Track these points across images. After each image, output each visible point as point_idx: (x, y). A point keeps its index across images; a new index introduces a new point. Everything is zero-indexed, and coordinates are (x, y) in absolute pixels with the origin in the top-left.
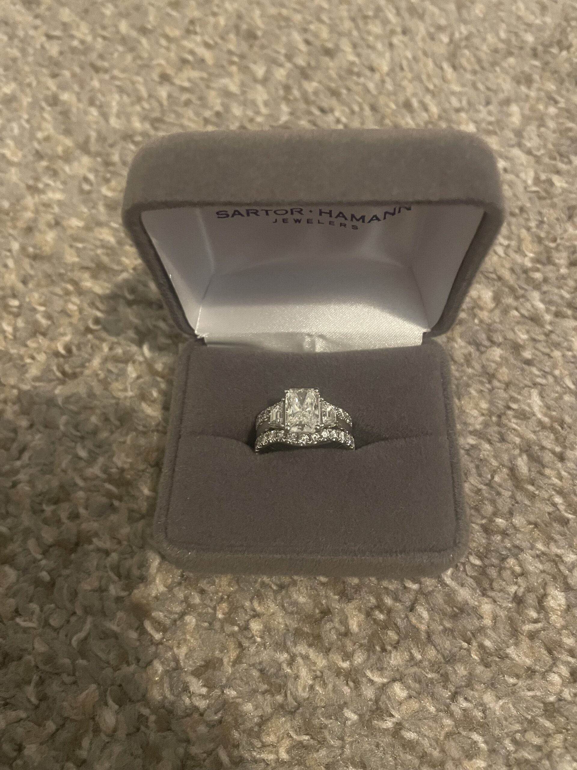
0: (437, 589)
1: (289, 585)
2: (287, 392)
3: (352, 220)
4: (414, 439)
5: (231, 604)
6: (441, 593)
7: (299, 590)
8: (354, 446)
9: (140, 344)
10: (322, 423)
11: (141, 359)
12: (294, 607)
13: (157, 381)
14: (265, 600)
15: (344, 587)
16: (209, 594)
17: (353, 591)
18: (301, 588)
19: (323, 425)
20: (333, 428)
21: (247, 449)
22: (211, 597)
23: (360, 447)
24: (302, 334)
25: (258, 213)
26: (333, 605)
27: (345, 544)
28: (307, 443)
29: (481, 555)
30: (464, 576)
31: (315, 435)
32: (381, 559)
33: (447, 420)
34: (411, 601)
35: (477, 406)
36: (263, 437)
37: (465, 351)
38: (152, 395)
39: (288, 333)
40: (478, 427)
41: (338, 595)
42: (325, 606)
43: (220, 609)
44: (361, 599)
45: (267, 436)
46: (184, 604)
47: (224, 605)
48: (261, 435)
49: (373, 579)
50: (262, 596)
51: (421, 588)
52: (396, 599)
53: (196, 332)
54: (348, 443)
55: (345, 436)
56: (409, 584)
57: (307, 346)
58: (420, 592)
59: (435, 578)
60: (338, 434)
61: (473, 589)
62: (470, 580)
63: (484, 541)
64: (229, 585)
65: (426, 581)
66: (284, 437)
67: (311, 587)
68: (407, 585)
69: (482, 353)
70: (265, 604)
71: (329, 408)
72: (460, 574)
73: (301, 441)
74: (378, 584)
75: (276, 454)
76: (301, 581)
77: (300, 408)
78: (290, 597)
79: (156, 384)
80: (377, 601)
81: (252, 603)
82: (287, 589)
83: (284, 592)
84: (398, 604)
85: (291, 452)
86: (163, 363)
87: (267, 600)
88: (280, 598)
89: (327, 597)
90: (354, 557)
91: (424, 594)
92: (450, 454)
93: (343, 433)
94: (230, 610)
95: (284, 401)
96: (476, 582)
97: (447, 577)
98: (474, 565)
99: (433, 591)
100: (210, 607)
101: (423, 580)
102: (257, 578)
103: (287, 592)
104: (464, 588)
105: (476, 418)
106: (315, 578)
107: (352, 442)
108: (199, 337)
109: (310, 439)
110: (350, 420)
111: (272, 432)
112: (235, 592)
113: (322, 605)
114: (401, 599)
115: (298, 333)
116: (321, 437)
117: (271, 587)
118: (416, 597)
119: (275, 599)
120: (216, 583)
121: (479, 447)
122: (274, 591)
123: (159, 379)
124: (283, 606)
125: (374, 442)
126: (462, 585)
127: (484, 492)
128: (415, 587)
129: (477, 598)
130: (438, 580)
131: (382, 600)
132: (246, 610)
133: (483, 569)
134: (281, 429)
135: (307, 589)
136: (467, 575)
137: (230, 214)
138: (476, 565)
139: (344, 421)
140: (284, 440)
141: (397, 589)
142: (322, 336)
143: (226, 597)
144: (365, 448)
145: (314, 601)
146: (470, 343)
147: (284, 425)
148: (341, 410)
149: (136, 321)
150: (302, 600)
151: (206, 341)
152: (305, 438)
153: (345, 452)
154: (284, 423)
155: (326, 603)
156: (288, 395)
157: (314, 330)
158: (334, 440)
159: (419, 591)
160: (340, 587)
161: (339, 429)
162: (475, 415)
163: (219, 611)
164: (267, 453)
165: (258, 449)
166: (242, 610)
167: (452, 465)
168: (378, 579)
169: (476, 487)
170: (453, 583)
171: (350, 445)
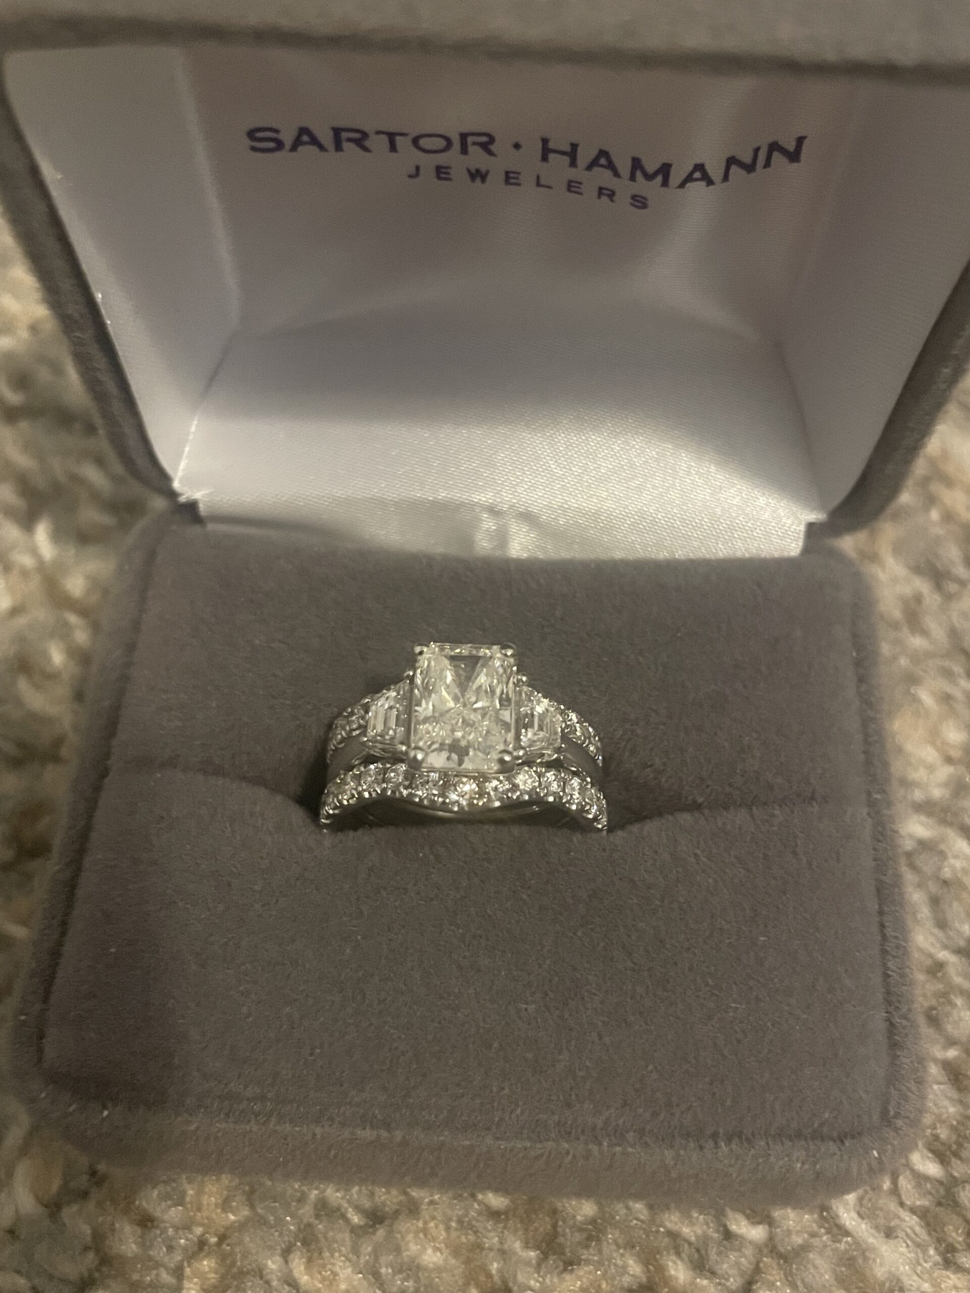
0: (815, 1242)
1: (397, 1213)
2: (421, 653)
3: (633, 178)
4: (777, 812)
5: (227, 1260)
6: (829, 1252)
7: (425, 1231)
8: (604, 821)
9: (28, 522)
10: (518, 747)
11: (27, 561)
12: (406, 1279)
13: (66, 624)
14: (327, 1254)
15: (555, 1226)
16: (164, 1231)
17: (578, 1237)
18: (432, 1224)
19: (521, 753)
20: (549, 765)
21: (297, 815)
22: (171, 1239)
23: (622, 827)
24: (472, 506)
25: (367, 143)
26: (520, 1278)
27: (569, 1105)
28: (471, 804)
29: (941, 1148)
30: (893, 1206)
31: (495, 783)
32: (669, 1154)
33: (868, 763)
34: (742, 1273)
35: (934, 737)
36: (344, 782)
37: (907, 591)
38: (49, 659)
39: (435, 504)
40: (937, 793)
41: (537, 1247)
42: (496, 1279)
43: (196, 1274)
44: (600, 1263)
45: (358, 778)
46: (91, 1255)
47: (207, 1264)
48: (338, 775)
49: (638, 1206)
50: (317, 1241)
51: (771, 1238)
52: (700, 1265)
53: (176, 485)
54: (588, 812)
55: (582, 790)
56: (738, 1225)
57: (484, 545)
58: (771, 1247)
59: (811, 1212)
60: (564, 783)
61: (918, 1245)
62: (911, 1221)
63: (952, 1110)
64: (225, 1205)
65: (787, 1218)
66: (407, 783)
67: (460, 1221)
68: (733, 1227)
69: (949, 597)
70: (324, 1266)
71: (542, 705)
72: (881, 1202)
73: (454, 797)
74: (652, 1221)
75: (382, 833)
76: (432, 1202)
77: (456, 699)
78: (398, 1250)
79: (62, 632)
80: (649, 1271)
81: (286, 1262)
82: (391, 1226)
83: (381, 1233)
84: (705, 1282)
85: (425, 832)
86: (87, 577)
87: (332, 1256)
88: (369, 1249)
89: (503, 1253)
90: (591, 1146)
91: (781, 1256)
92: (875, 860)
93: (576, 782)
94: (223, 1277)
95: (412, 679)
96: (928, 1225)
97: (848, 1211)
98: (920, 1178)
99: (805, 1248)
100: (166, 1268)
101: (777, 1214)
102: (305, 1188)
103: (391, 1232)
104: (891, 1242)
105: (931, 768)
106: (473, 1196)
107: (600, 809)
108: (182, 499)
109: (481, 793)
110: (597, 748)
111: (372, 767)
112: (242, 1226)
113: (489, 1276)
114: (717, 1268)
115: (462, 505)
116: (515, 787)
117: (344, 1216)
118: (758, 1263)
119: (356, 1250)
120: (188, 1199)
121: (942, 847)
122: (354, 1230)
123: (73, 619)
124: (376, 1275)
125: (660, 814)
126: (889, 1233)
127: (951, 971)
128: (756, 1233)
129: (930, 1272)
130: (821, 1216)
131: (661, 1269)
132: (268, 1282)
133: (948, 1190)
134: (398, 759)
135: (448, 1229)
136: (902, 1204)
137: (288, 138)
138: (927, 1178)
139: (580, 749)
140: (405, 793)
141: (706, 1239)
142: (528, 517)
143: (214, 1240)
144: (635, 828)
145: (468, 1261)
146: (917, 570)
147: (409, 746)
148: (573, 716)
149: (23, 460)
150: (431, 1257)
151: (202, 509)
152: (467, 788)
153: (577, 838)
154: (406, 741)
155: (499, 1270)
156: (423, 662)
157: (506, 498)
158: (551, 799)
159: (766, 1245)
160: (543, 1224)
161: (567, 770)
162: (930, 759)
163: (190, 1279)
164: (355, 829)
165: (329, 816)
166: (258, 1281)
167: (878, 890)
168: (651, 1207)
169: (930, 955)
170: (863, 1226)
171: (595, 819)
